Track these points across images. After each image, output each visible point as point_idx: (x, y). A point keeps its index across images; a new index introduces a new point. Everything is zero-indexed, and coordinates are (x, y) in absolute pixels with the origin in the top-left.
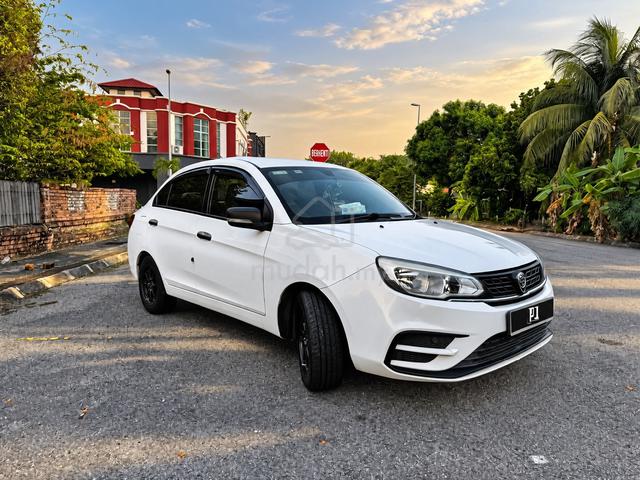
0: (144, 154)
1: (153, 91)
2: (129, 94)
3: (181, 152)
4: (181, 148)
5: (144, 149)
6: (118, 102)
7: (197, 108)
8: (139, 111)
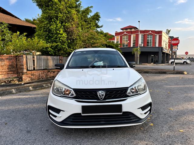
0: (132, 47)
1: (135, 28)
2: (129, 30)
3: (142, 46)
4: (143, 45)
5: (132, 46)
6: (125, 33)
7: (149, 31)
8: (131, 35)
